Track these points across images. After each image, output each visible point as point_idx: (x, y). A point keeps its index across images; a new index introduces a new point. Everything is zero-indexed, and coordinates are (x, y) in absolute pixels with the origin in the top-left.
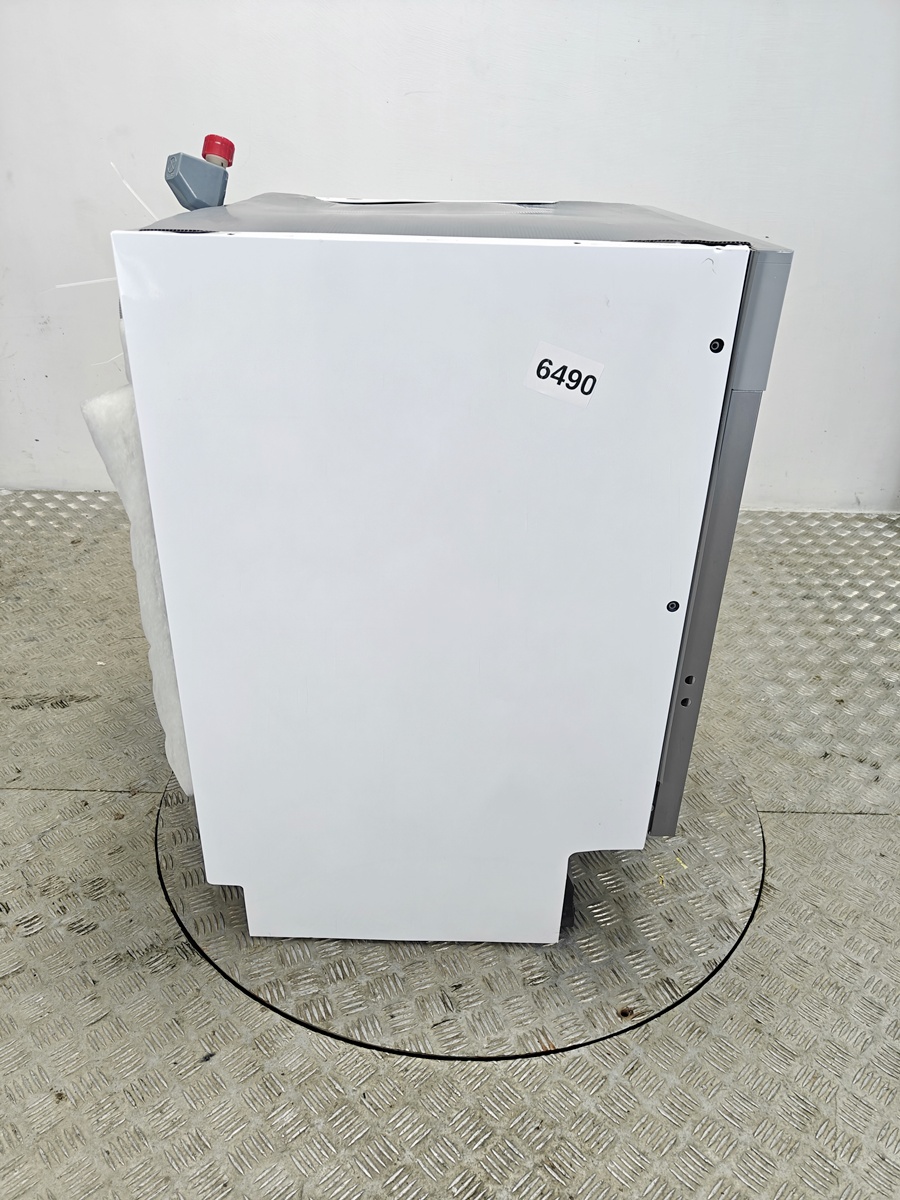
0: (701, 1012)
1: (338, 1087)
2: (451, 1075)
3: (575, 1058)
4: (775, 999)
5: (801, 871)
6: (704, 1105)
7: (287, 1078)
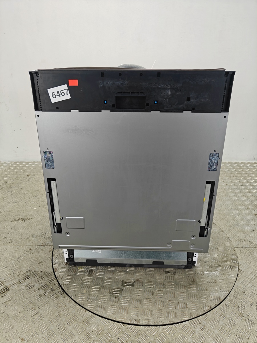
0: (223, 310)
1: (110, 335)
2: (145, 331)
3: (184, 325)
4: (246, 305)
5: (250, 265)
6: (227, 340)
7: (93, 333)
